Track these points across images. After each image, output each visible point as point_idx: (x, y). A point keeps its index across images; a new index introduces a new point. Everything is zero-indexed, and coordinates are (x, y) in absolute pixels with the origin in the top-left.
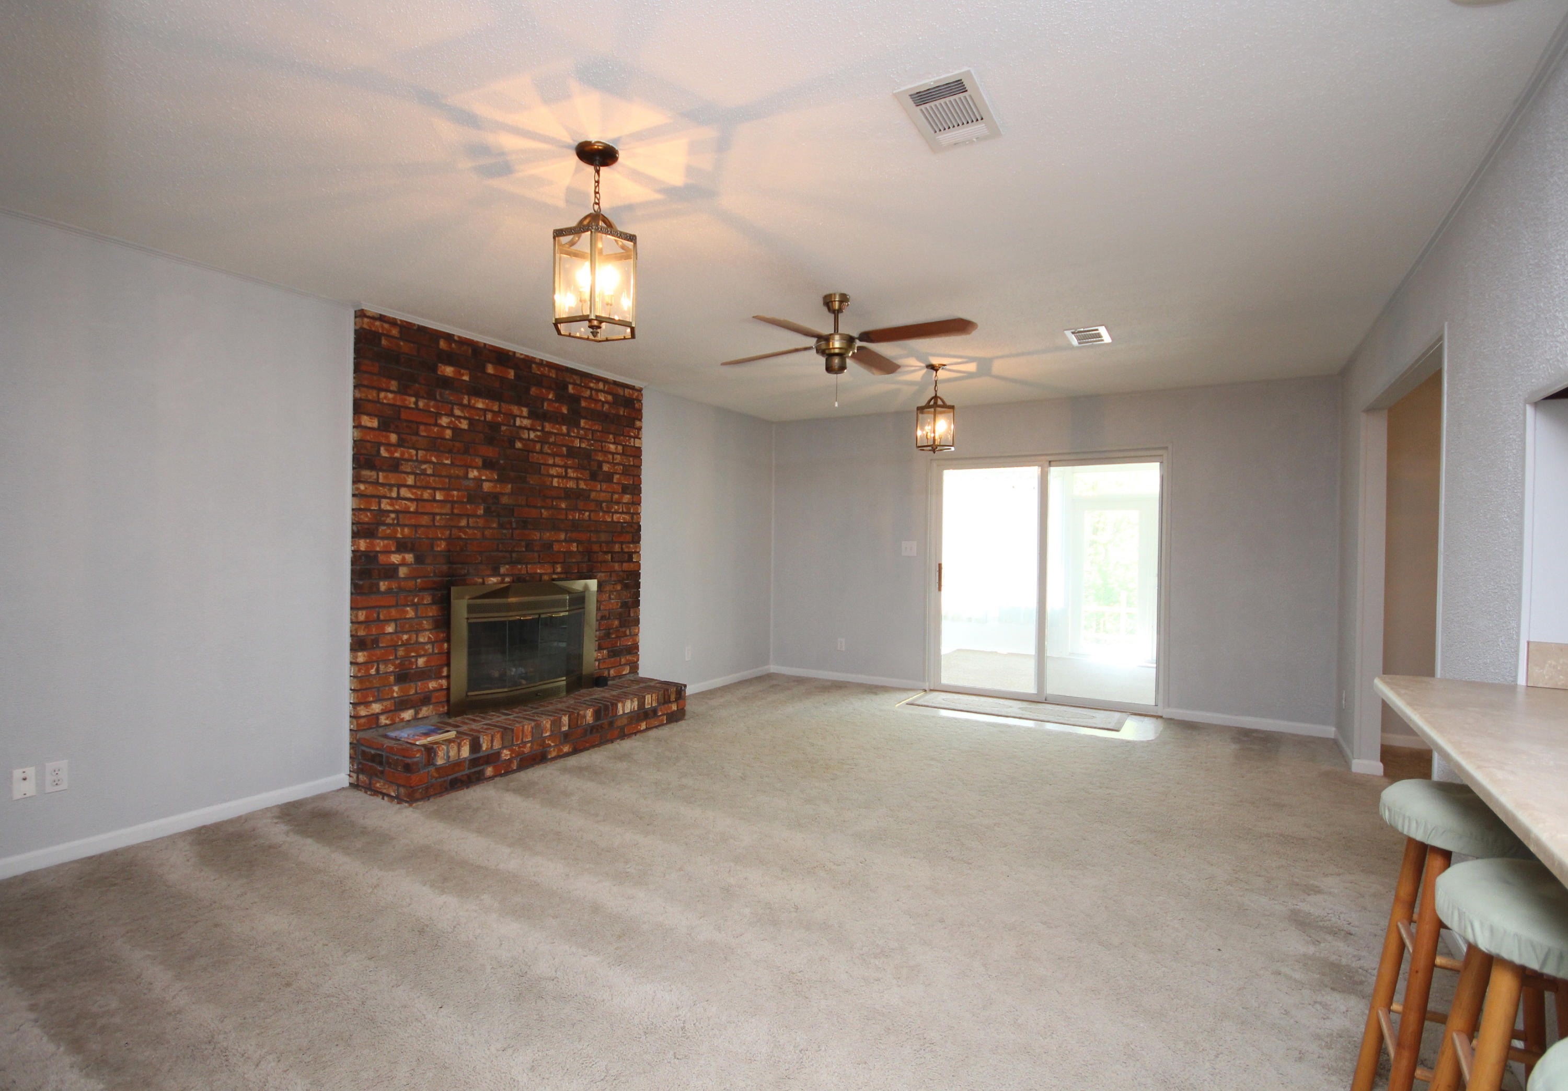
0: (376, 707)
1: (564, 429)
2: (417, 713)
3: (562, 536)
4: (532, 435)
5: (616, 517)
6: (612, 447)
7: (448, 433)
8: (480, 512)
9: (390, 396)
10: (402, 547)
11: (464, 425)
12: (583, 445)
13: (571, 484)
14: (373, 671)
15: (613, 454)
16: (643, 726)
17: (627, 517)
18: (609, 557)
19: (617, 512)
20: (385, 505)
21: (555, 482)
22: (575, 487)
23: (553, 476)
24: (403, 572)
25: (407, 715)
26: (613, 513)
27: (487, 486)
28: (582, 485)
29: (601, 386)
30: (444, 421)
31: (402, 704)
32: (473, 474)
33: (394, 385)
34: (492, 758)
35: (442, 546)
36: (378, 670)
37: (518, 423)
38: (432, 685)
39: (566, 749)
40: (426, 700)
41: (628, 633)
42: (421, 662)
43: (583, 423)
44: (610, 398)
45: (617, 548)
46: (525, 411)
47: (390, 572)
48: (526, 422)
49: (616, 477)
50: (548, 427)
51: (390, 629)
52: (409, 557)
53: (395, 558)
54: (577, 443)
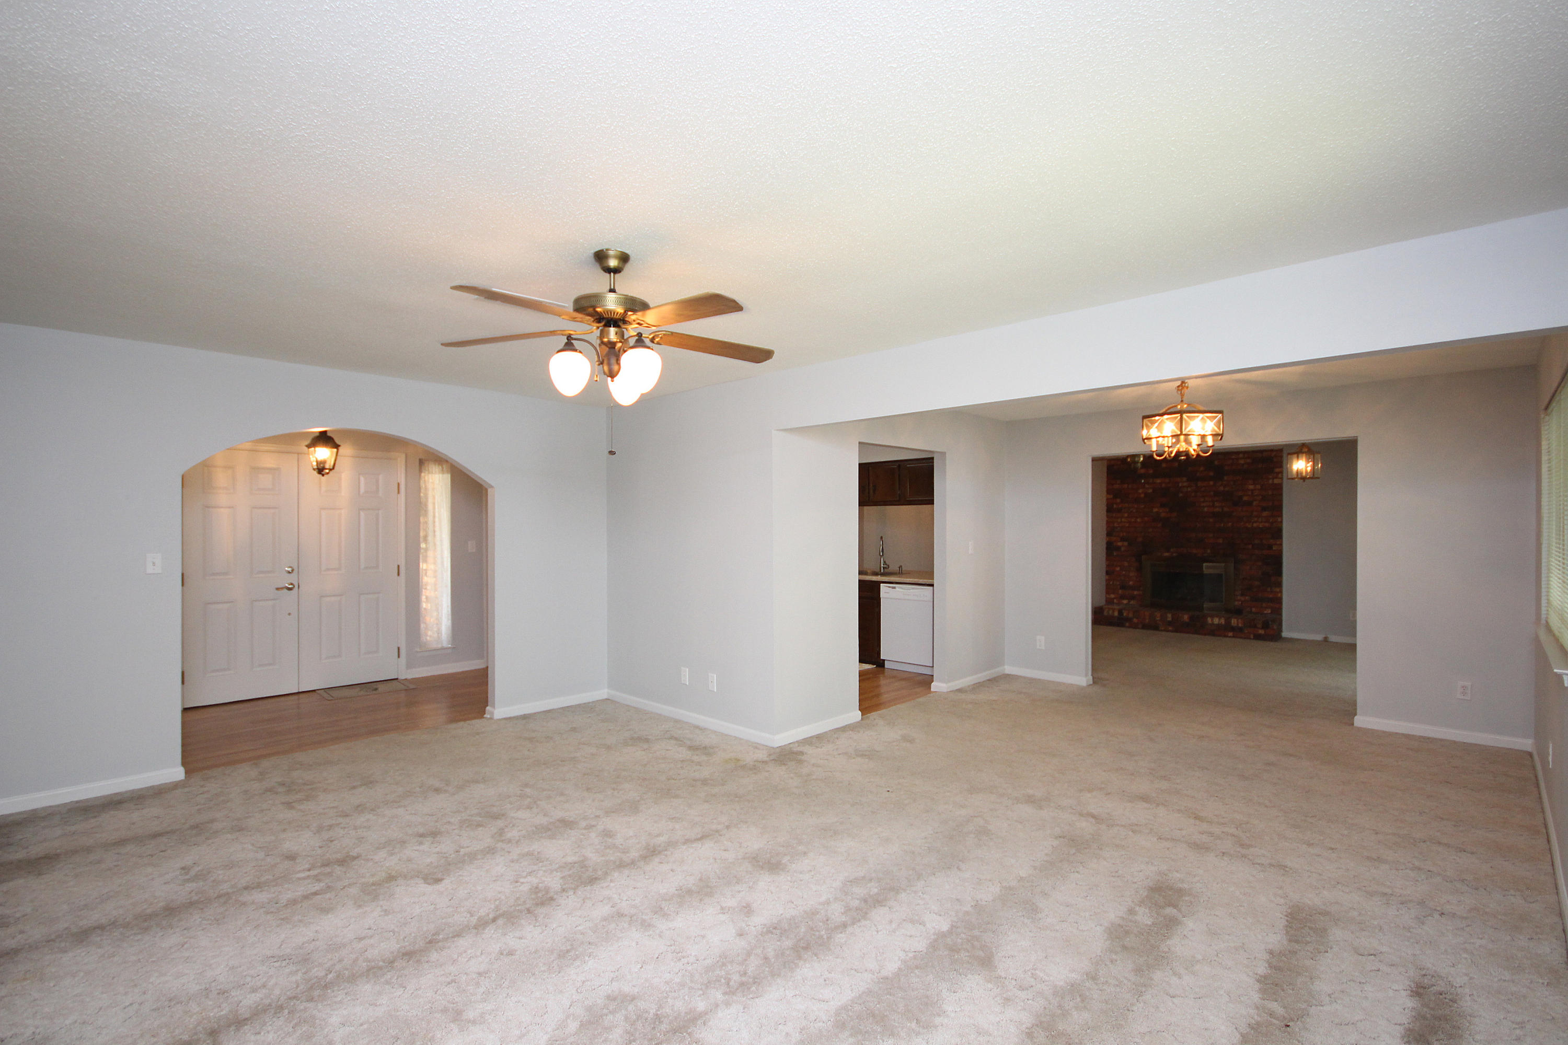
0: (1112, 596)
1: (1211, 483)
2: (1129, 602)
3: (1211, 535)
4: (1189, 489)
5: (1255, 525)
6: (1251, 487)
7: (1142, 496)
8: (1160, 525)
9: (1117, 486)
10: (1123, 539)
11: (1150, 491)
12: (1227, 489)
13: (1217, 510)
14: (1111, 583)
15: (1252, 490)
16: (1231, 634)
17: (1267, 525)
18: (1250, 547)
19: (1256, 522)
20: (1116, 525)
21: (1206, 509)
22: (1220, 510)
23: (1204, 507)
24: (1123, 549)
25: (1125, 602)
26: (1253, 523)
27: (1163, 515)
28: (1226, 509)
29: (1241, 455)
30: (1140, 491)
31: (1122, 597)
32: (1155, 510)
33: (1119, 482)
34: (1128, 619)
35: (1140, 539)
36: (1113, 583)
37: (1180, 485)
38: (1136, 593)
39: (1170, 628)
40: (1132, 598)
41: (1269, 589)
42: (1131, 583)
43: (1226, 478)
44: (1248, 461)
45: (1257, 542)
46: (1185, 479)
47: (1118, 548)
48: (1185, 484)
49: (1255, 503)
50: (1200, 484)
51: (1118, 569)
52: (1126, 544)
53: (1120, 544)
54: (1222, 488)
